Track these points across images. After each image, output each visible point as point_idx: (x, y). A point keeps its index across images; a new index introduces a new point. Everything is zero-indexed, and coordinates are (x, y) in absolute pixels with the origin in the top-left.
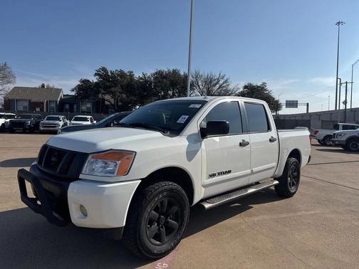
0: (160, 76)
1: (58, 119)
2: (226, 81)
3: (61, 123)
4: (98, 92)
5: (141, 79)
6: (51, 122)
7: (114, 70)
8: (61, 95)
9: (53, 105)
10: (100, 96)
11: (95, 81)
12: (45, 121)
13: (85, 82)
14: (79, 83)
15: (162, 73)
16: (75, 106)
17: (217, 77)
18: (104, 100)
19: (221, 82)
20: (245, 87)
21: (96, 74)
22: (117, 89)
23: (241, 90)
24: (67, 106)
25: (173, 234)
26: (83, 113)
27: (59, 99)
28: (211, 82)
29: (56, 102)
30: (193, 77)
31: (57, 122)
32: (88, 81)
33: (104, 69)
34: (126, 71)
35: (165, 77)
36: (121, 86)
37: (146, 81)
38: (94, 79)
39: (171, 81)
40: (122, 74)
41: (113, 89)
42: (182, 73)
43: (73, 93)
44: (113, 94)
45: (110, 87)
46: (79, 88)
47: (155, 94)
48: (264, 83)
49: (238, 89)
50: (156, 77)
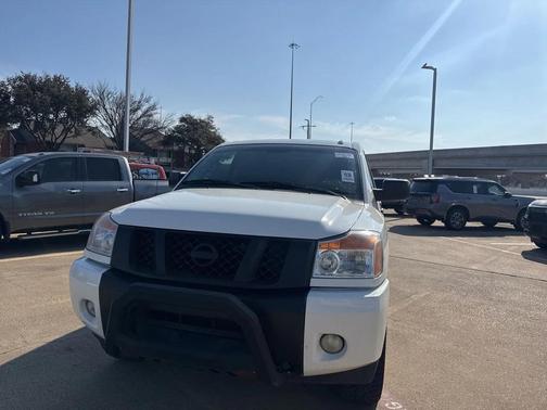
0: (29, 85)
2: (153, 107)
15: (34, 78)
17: (137, 98)
19: (144, 108)
20: (183, 120)
23: (177, 123)
30: (95, 94)
35: (41, 89)
39: (54, 97)
42: (72, 85)
47: (15, 119)
48: (210, 117)
49: (173, 121)
50: (20, 87)
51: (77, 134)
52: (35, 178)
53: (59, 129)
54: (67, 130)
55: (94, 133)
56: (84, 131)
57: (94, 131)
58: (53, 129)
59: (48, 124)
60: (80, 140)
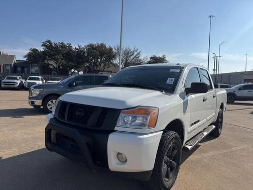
0: (92, 48)
1: (16, 79)
2: (139, 54)
3: (19, 82)
4: (45, 59)
5: (77, 49)
6: (11, 81)
7: (56, 42)
8: (15, 60)
9: (8, 68)
10: (46, 61)
11: (42, 50)
12: (5, 80)
13: (35, 51)
14: (29, 51)
15: (93, 45)
16: (26, 69)
17: (132, 50)
18: (48, 65)
19: (135, 54)
20: (152, 58)
21: (43, 45)
22: (60, 57)
23: (149, 60)
24: (19, 69)
25: (174, 171)
26: (33, 74)
27: (13, 64)
28: (128, 53)
29: (11, 65)
30: (116, 50)
31: (15, 81)
32: (37, 50)
33: (49, 41)
34: (66, 44)
35: (95, 49)
36: (62, 54)
37: (81, 51)
38: (41, 49)
39: (100, 52)
40: (63, 46)
41: (56, 57)
42: (107, 47)
43: (25, 59)
44: (56, 60)
45: (54, 55)
46: (29, 55)
47: (88, 61)
48: (164, 56)
49: (147, 59)
50: (89, 49)
51: (109, 67)
52: (74, 84)
53: (102, 65)
54: (105, 65)
55: (115, 66)
56: (111, 65)
57: (115, 65)
58: (100, 65)
59: (98, 63)
60: (110, 69)
